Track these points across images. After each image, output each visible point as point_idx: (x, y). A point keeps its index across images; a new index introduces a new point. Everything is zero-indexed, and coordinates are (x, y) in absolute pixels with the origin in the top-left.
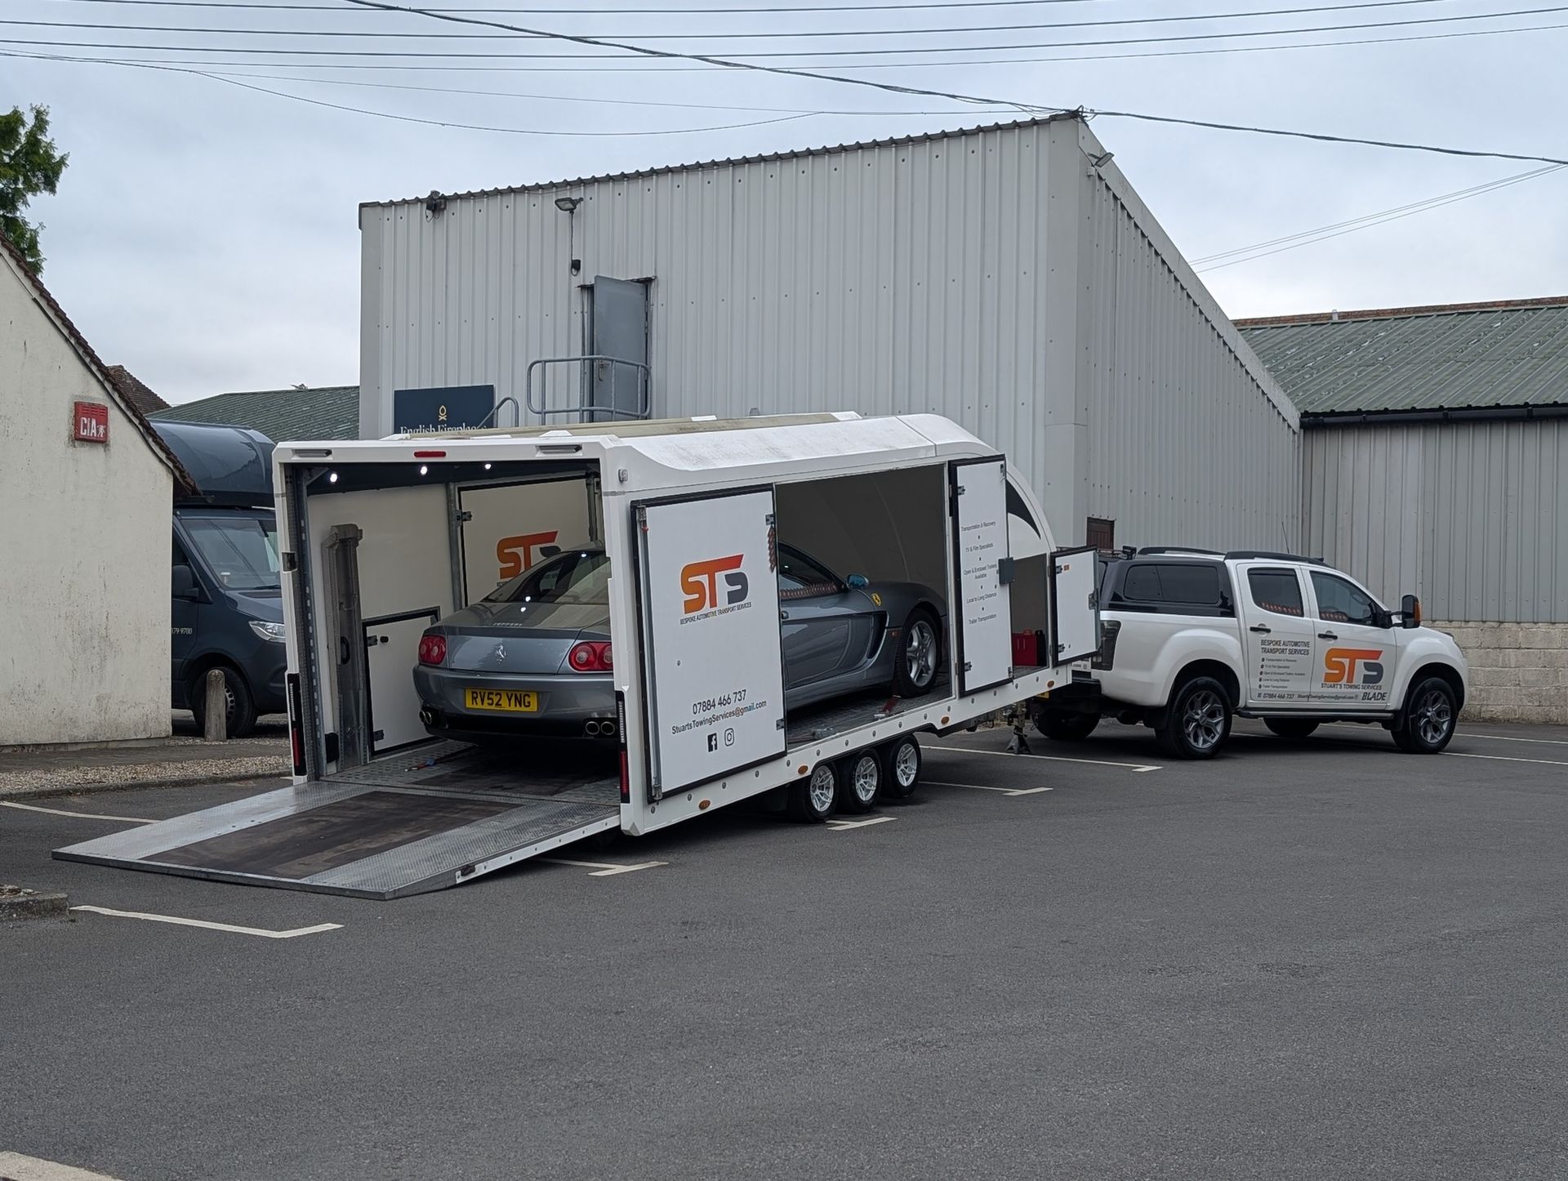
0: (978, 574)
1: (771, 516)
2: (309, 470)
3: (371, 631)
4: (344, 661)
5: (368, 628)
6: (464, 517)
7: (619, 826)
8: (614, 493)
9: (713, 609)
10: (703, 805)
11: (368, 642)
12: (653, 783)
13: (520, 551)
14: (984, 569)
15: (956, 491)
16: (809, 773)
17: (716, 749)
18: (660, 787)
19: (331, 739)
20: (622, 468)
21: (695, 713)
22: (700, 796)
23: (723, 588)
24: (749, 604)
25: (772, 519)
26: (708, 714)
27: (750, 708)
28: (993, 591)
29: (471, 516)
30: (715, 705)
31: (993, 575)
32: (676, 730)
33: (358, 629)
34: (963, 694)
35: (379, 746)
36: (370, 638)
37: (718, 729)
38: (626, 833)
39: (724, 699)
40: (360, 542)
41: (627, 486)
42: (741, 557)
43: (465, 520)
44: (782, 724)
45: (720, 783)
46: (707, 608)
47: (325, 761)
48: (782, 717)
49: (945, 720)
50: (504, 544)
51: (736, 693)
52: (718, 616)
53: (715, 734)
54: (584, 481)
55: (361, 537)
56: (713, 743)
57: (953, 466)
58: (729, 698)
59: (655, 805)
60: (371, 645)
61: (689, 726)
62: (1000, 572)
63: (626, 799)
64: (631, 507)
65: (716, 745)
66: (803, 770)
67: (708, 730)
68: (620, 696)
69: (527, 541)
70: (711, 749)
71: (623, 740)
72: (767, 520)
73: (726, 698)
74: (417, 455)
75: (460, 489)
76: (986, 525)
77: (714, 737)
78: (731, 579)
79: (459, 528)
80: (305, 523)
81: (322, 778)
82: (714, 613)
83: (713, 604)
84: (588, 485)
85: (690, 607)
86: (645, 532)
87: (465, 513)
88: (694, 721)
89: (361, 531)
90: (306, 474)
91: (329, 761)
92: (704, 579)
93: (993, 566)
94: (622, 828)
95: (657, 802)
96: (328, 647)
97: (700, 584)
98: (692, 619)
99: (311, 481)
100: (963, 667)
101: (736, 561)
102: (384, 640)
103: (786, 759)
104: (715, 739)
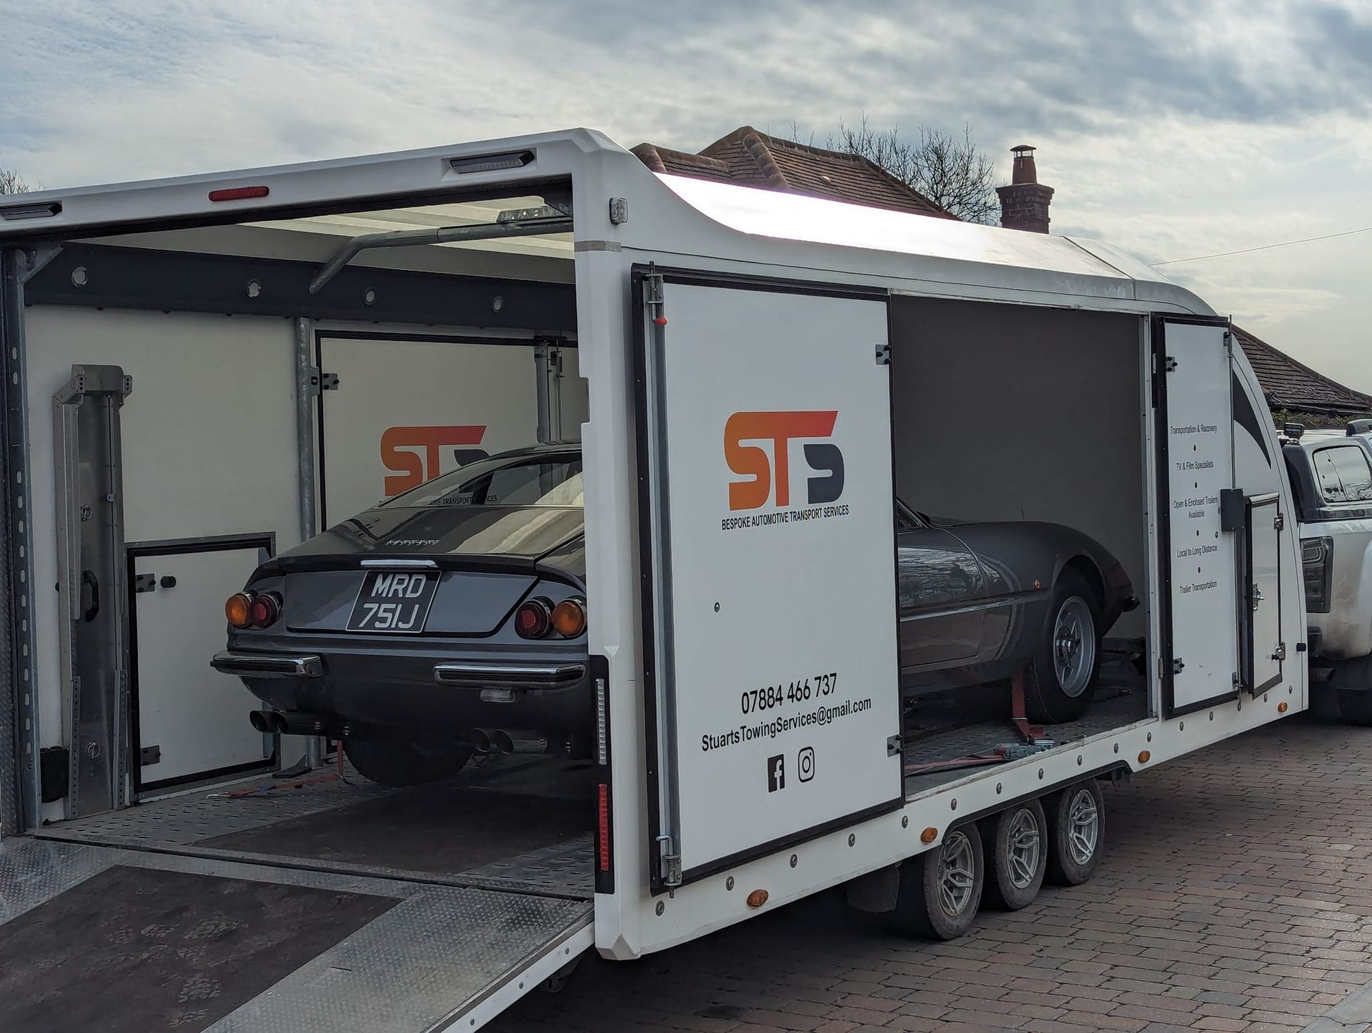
0: (1194, 509)
1: (886, 348)
2: (27, 251)
3: (144, 565)
4: (90, 614)
5: (137, 559)
6: (325, 382)
7: (593, 945)
8: (599, 246)
9: (782, 509)
10: (756, 899)
11: (135, 585)
12: (663, 852)
13: (421, 451)
14: (1201, 502)
15: (1163, 365)
16: (937, 841)
17: (782, 786)
18: (678, 861)
19: (54, 760)
20: (616, 197)
21: (745, 712)
22: (749, 879)
23: (801, 472)
24: (844, 510)
25: (886, 355)
26: (769, 716)
27: (843, 710)
28: (1213, 541)
29: (336, 382)
30: (781, 699)
31: (1212, 513)
32: (709, 743)
33: (119, 563)
34: (1170, 712)
35: (149, 774)
36: (141, 577)
37: (788, 744)
38: (605, 956)
39: (799, 689)
40: (126, 400)
41: (624, 235)
42: (833, 415)
43: (327, 387)
44: (897, 745)
45: (786, 856)
46: (770, 506)
47: (38, 799)
48: (898, 733)
49: (1144, 757)
50: (393, 437)
51: (819, 678)
52: (792, 523)
53: (781, 757)
54: (530, 350)
55: (129, 389)
56: (778, 774)
57: (1159, 321)
58: (807, 687)
59: (664, 897)
60: (141, 590)
61: (733, 737)
62: (1224, 511)
63: (605, 883)
64: (634, 275)
65: (782, 778)
66: (928, 836)
67: (767, 746)
68: (600, 666)
69: (433, 437)
70: (772, 788)
71: (602, 759)
72: (879, 355)
73: (802, 687)
74: (215, 197)
75: (320, 335)
76: (1205, 429)
77: (779, 763)
78: (817, 456)
79: (315, 399)
80: (18, 353)
81: (30, 831)
82: (783, 517)
83: (783, 499)
84: (537, 356)
85: (742, 497)
86: (659, 326)
87: (327, 376)
88: (743, 728)
89: (129, 378)
90: (21, 258)
91: (48, 798)
92: (767, 446)
93: (1212, 501)
94: (596, 946)
95: (670, 890)
96: (57, 587)
97: (759, 453)
98: (744, 523)
99: (33, 271)
100: (1171, 667)
101: (824, 421)
102: (169, 582)
103: (900, 814)
104: (782, 767)
